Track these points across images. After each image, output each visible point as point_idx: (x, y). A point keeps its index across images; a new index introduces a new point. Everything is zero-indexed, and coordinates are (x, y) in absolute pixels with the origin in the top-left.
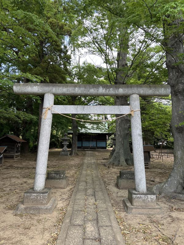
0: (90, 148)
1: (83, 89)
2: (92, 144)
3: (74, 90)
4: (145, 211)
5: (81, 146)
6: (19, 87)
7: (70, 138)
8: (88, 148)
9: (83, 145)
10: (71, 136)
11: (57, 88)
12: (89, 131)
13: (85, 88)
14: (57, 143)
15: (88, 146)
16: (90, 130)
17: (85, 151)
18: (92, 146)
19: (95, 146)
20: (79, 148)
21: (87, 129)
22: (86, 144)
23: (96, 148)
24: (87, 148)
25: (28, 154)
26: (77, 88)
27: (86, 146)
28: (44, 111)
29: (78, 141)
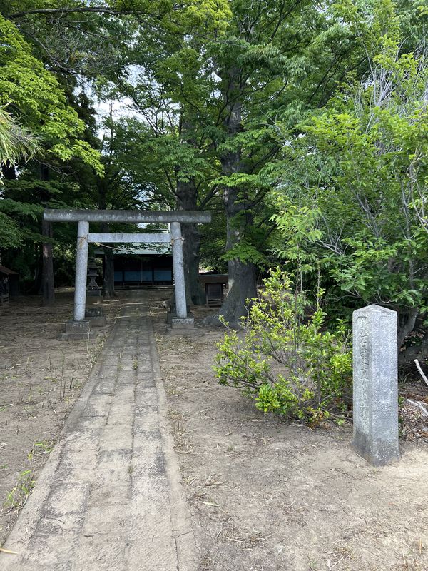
0: (141, 284)
1: (120, 216)
2: (145, 276)
3: (111, 217)
4: (183, 332)
5: (121, 280)
6: (50, 215)
7: (99, 264)
8: (136, 285)
9: (127, 279)
10: (100, 260)
11: (92, 216)
12: (137, 252)
13: (123, 215)
14: (70, 276)
15: (135, 280)
16: (137, 249)
17: (131, 289)
18: (145, 280)
19: (151, 279)
20: (117, 283)
21: (131, 249)
22: (131, 276)
23: (153, 283)
24: (134, 283)
25: (19, 297)
26: (114, 216)
27: (132, 280)
28: (79, 240)
29: (115, 271)
